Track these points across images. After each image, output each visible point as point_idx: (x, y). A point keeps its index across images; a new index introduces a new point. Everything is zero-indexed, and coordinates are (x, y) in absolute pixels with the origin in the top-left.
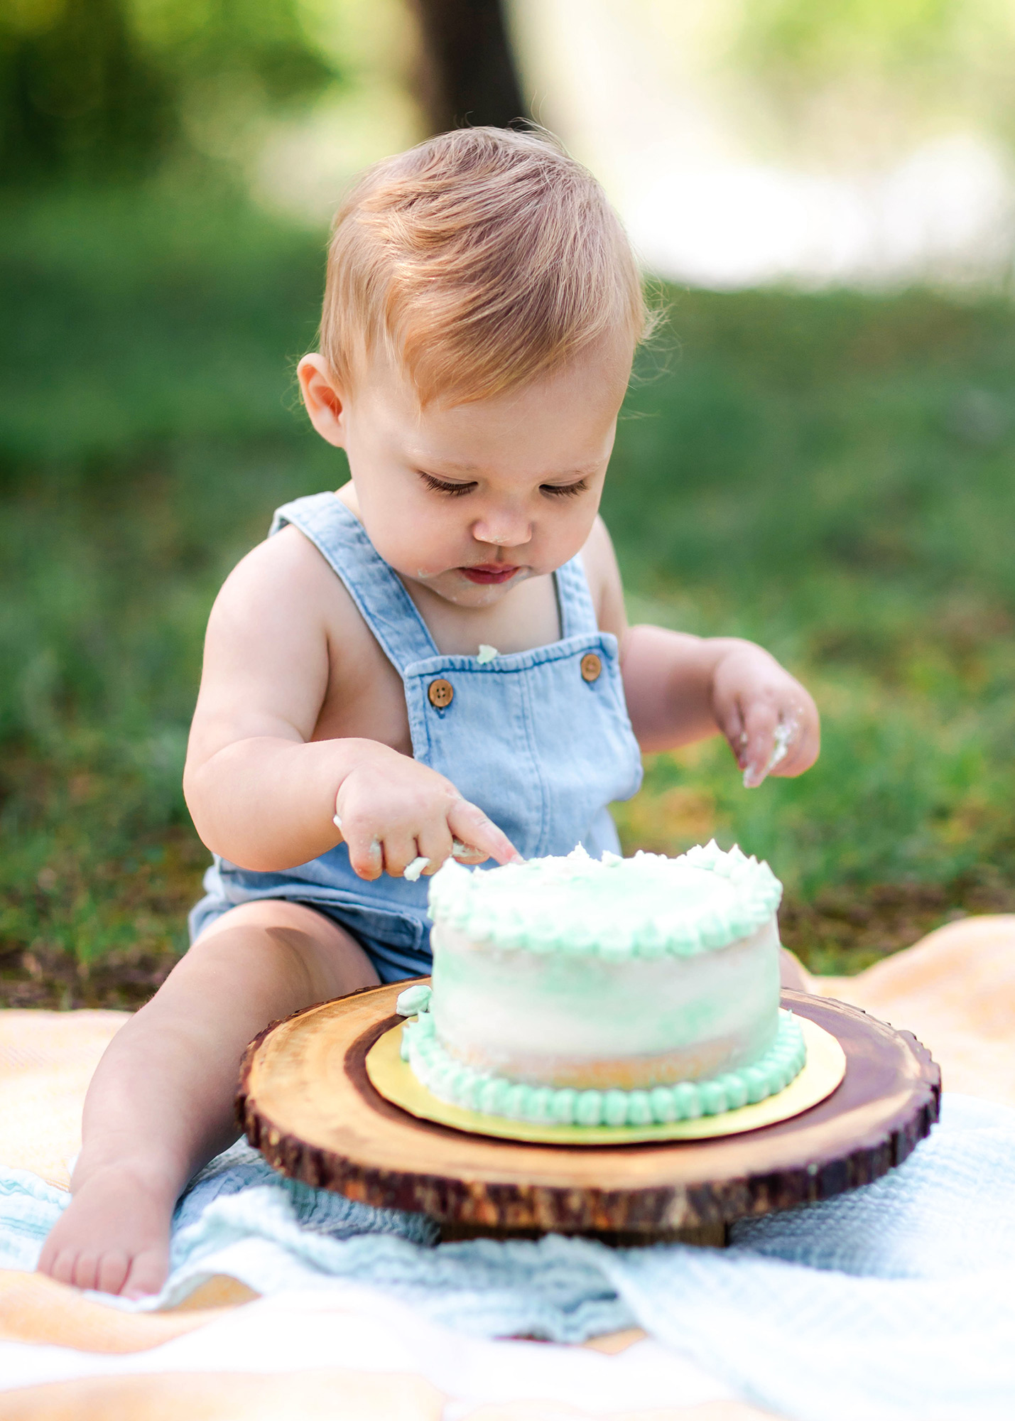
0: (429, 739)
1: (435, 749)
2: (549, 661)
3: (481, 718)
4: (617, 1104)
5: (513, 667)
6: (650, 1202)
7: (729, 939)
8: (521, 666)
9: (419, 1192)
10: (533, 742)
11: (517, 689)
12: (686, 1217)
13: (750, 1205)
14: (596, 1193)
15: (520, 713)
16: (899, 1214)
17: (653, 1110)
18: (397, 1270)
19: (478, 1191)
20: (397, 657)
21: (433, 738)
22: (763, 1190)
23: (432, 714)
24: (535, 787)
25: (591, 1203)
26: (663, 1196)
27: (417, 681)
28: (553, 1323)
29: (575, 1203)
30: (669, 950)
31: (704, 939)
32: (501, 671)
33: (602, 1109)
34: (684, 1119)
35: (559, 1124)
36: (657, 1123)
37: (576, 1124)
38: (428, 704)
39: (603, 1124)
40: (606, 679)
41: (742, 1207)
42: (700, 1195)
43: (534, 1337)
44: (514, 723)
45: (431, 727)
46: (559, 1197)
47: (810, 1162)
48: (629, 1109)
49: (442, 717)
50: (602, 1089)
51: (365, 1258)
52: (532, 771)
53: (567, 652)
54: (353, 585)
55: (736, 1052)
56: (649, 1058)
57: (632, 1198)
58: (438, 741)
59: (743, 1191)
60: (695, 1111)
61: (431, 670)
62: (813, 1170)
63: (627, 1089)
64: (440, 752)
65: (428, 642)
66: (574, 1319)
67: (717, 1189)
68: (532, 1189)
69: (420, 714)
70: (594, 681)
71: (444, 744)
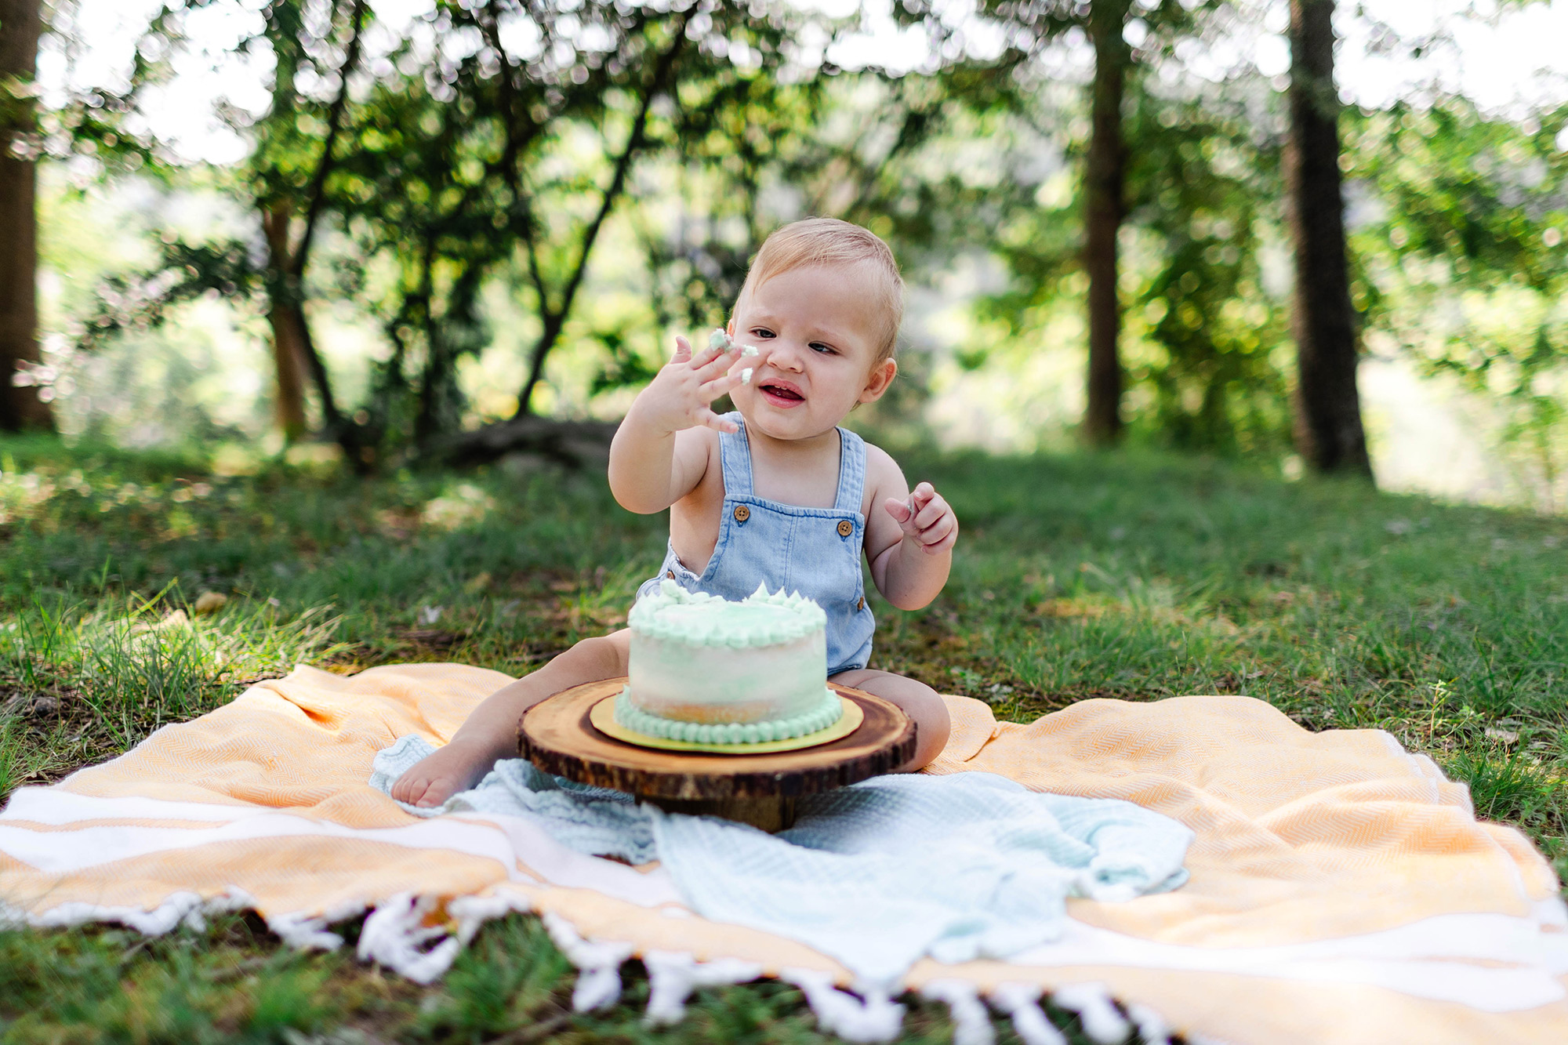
0: (728, 535)
1: (729, 542)
2: (816, 516)
3: (762, 532)
4: (692, 729)
5: (790, 513)
6: (671, 782)
7: (768, 642)
8: (796, 514)
9: (561, 764)
10: (789, 555)
11: (789, 524)
12: (693, 794)
13: (734, 792)
14: (643, 773)
15: (787, 537)
16: (886, 824)
17: (710, 736)
18: (561, 812)
19: (587, 765)
20: (729, 488)
21: (730, 535)
22: (743, 784)
23: (734, 523)
24: (781, 577)
25: (641, 779)
26: (679, 779)
27: (730, 503)
28: (631, 853)
29: (631, 777)
30: (728, 644)
31: (751, 641)
32: (782, 513)
33: (683, 732)
34: (729, 743)
35: (661, 737)
36: (713, 743)
37: (669, 739)
38: (733, 517)
39: (683, 740)
40: (853, 537)
41: (729, 793)
42: (702, 781)
43: (622, 860)
44: (782, 541)
45: (731, 528)
46: (623, 772)
47: (776, 773)
48: (697, 733)
49: (740, 526)
50: (687, 721)
51: (546, 803)
52: (782, 568)
53: (830, 516)
54: (724, 446)
55: (772, 710)
56: (716, 706)
57: (664, 778)
58: (733, 538)
59: (731, 784)
60: (736, 740)
61: (740, 500)
62: (779, 777)
63: (701, 723)
64: (733, 544)
65: (750, 487)
66: (642, 852)
67: (712, 780)
68: (613, 767)
69: (726, 521)
70: (846, 537)
71: (736, 539)
